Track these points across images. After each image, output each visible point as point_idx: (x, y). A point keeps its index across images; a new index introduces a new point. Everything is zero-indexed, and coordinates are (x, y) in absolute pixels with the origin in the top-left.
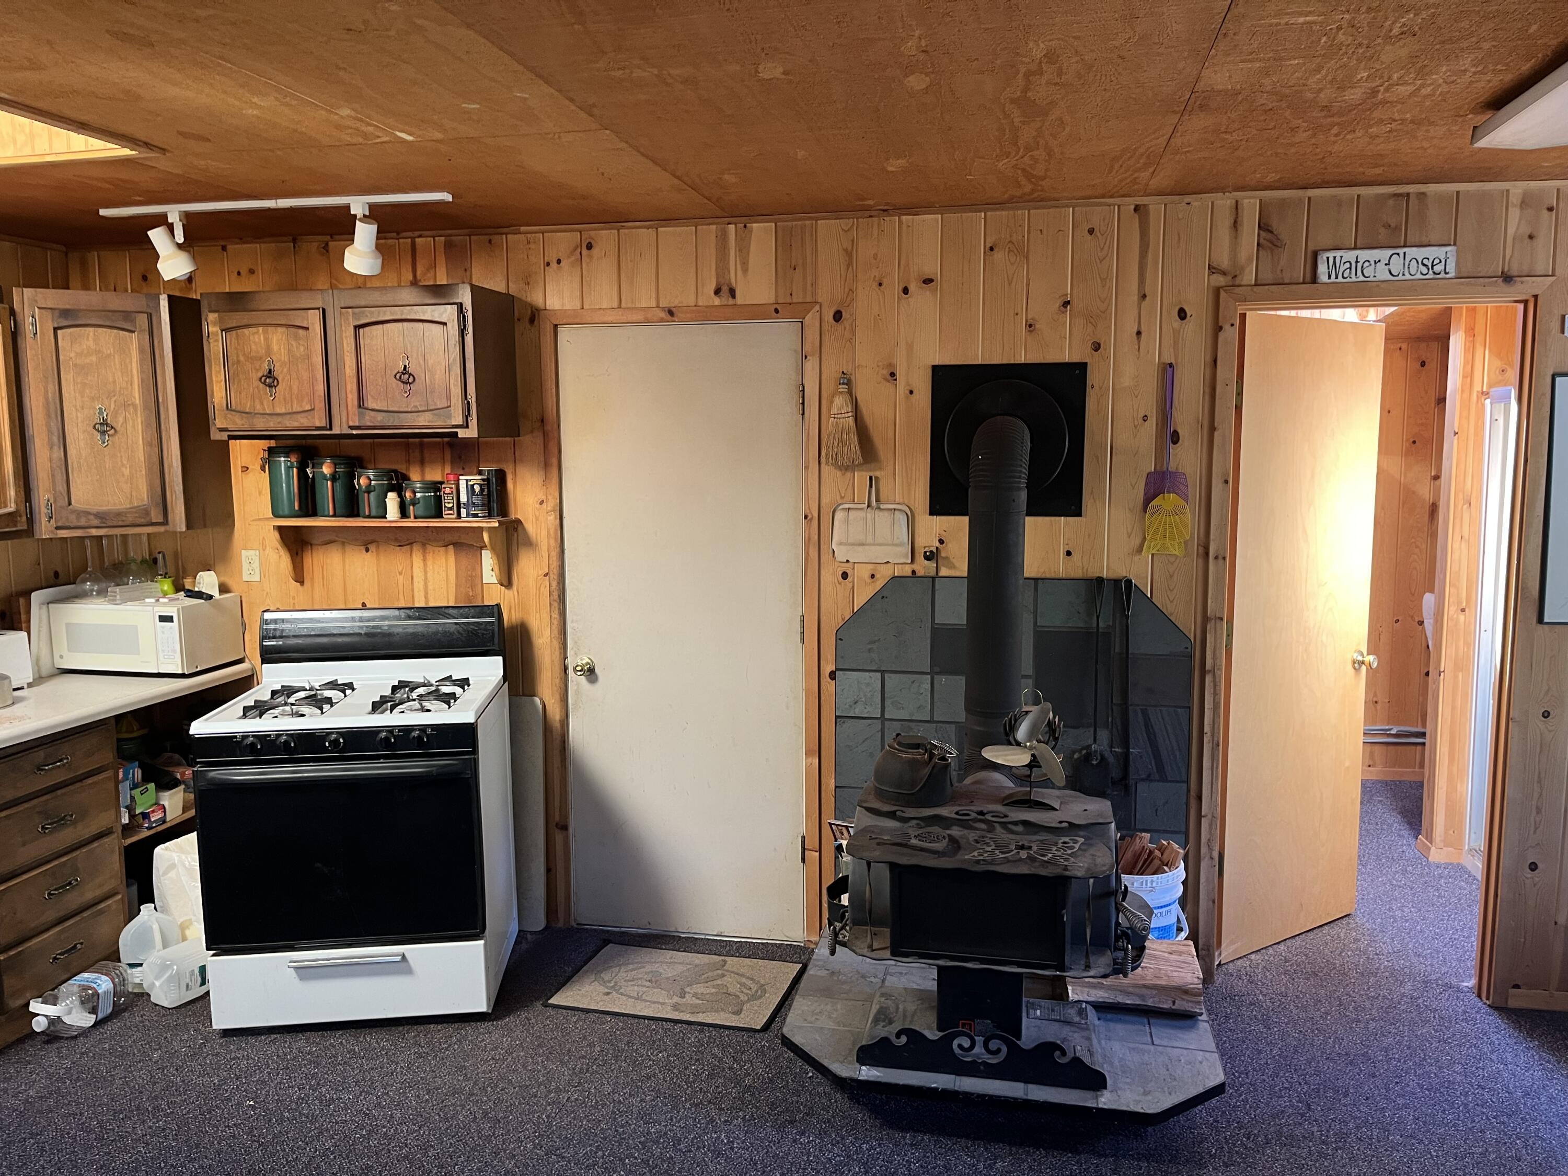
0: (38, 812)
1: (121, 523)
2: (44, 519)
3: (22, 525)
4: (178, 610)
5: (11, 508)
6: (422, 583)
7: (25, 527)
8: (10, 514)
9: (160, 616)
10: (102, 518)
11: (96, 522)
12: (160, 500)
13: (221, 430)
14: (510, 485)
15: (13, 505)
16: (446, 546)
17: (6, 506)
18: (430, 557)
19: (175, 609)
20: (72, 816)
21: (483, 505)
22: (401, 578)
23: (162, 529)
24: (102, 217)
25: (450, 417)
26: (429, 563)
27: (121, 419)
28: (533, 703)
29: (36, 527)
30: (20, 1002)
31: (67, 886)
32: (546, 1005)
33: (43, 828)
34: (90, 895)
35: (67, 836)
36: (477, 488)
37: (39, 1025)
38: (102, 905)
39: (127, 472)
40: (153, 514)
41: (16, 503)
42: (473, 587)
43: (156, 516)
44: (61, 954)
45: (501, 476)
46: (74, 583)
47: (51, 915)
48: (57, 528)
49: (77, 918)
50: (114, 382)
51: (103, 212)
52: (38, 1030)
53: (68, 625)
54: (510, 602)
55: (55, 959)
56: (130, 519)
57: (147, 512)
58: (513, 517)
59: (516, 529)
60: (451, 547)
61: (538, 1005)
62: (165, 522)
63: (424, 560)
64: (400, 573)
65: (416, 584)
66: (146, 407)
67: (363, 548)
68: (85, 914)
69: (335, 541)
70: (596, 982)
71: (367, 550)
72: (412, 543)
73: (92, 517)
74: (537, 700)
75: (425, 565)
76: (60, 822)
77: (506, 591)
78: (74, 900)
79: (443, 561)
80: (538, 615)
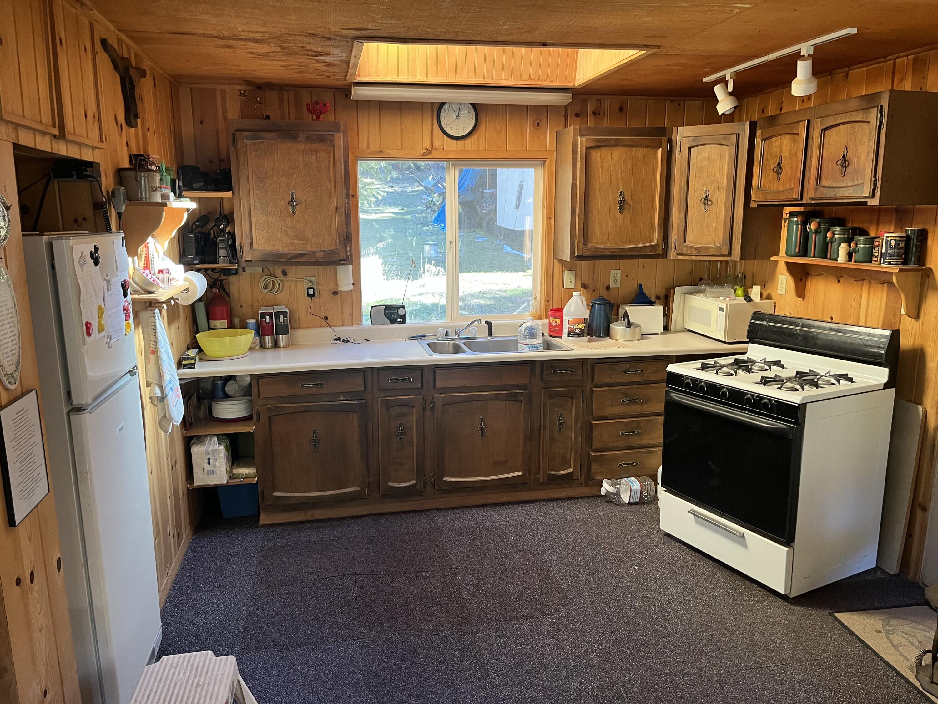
0: (622, 393)
1: (707, 254)
2: (673, 249)
3: (659, 251)
4: (727, 305)
5: (655, 243)
6: (865, 308)
7: (661, 252)
8: (653, 246)
9: (720, 308)
10: (698, 251)
11: (694, 252)
12: (728, 242)
13: (755, 201)
14: (929, 242)
15: (656, 241)
16: (883, 284)
17: (653, 242)
18: (872, 290)
19: (725, 304)
20: (640, 400)
21: (898, 256)
22: (854, 303)
23: (727, 259)
24: (705, 82)
25: (862, 191)
26: (871, 295)
27: (716, 196)
28: (917, 409)
29: (669, 254)
30: (599, 477)
31: (631, 433)
32: (830, 614)
33: (623, 401)
34: (645, 442)
35: (637, 408)
36: (893, 243)
37: (603, 491)
38: (653, 449)
39: (714, 225)
40: (723, 249)
41: (658, 241)
42: (895, 315)
43: (725, 251)
44: (624, 464)
45: (923, 235)
46: (697, 285)
47: (621, 443)
48: (678, 254)
49: (637, 450)
50: (715, 175)
51: (705, 80)
52: (602, 494)
53: (690, 306)
54: (916, 331)
55: (620, 465)
56: (711, 252)
57: (720, 248)
58: (928, 266)
59: (928, 276)
60: (886, 285)
61: (826, 613)
62: (730, 254)
63: (869, 292)
64: (854, 300)
65: (862, 308)
66: (728, 189)
67: (837, 280)
68: (642, 450)
69: (822, 274)
70: (881, 622)
71: (839, 282)
72: (863, 280)
73: (693, 250)
74: (920, 408)
75: (869, 296)
76: (634, 401)
77: (915, 322)
78: (636, 441)
79: (880, 294)
80: (933, 344)
